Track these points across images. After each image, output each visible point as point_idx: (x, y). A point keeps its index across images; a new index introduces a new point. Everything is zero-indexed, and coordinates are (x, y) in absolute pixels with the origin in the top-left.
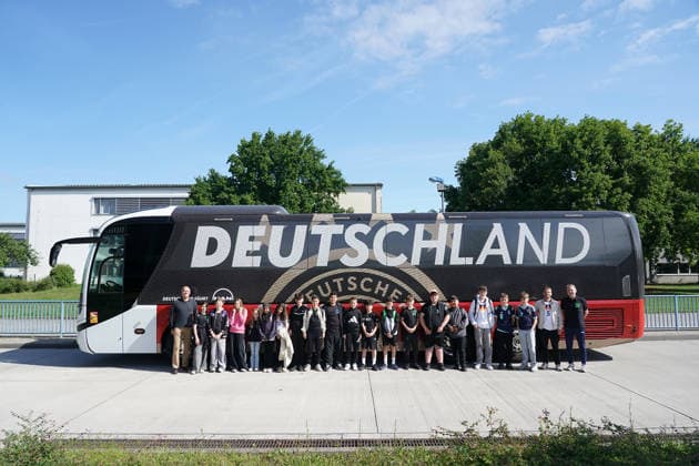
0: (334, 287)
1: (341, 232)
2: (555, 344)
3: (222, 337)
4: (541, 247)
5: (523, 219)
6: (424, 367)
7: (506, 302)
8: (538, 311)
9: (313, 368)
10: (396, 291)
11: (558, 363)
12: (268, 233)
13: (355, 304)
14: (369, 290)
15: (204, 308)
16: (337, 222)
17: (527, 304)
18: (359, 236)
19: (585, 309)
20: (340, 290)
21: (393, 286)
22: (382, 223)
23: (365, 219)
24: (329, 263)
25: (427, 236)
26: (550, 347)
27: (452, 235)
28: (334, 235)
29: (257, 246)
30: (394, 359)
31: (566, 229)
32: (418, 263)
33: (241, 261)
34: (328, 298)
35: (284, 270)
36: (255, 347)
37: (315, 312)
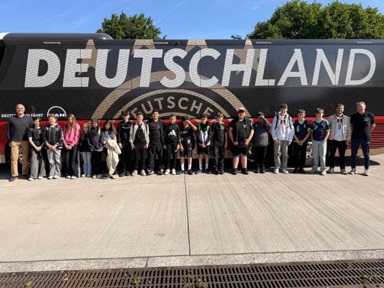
0: (156, 105)
1: (161, 57)
2: (342, 153)
3: (57, 148)
4: (334, 70)
5: (320, 46)
6: (233, 172)
7: (302, 118)
8: (330, 125)
9: (140, 173)
10: (208, 108)
11: (343, 168)
12: (94, 55)
13: (174, 120)
14: (185, 108)
15: (37, 122)
16: (157, 47)
17: (322, 119)
18: (177, 59)
19: (372, 123)
20: (161, 107)
21: (206, 104)
22: (197, 48)
23: (181, 44)
24: (150, 84)
25: (236, 60)
26: (337, 154)
27: (258, 59)
28: (154, 59)
29: (84, 68)
30: (207, 165)
31: (356, 55)
32: (227, 85)
33: (70, 81)
34: (151, 115)
35: (111, 90)
36: (87, 157)
37: (140, 126)
